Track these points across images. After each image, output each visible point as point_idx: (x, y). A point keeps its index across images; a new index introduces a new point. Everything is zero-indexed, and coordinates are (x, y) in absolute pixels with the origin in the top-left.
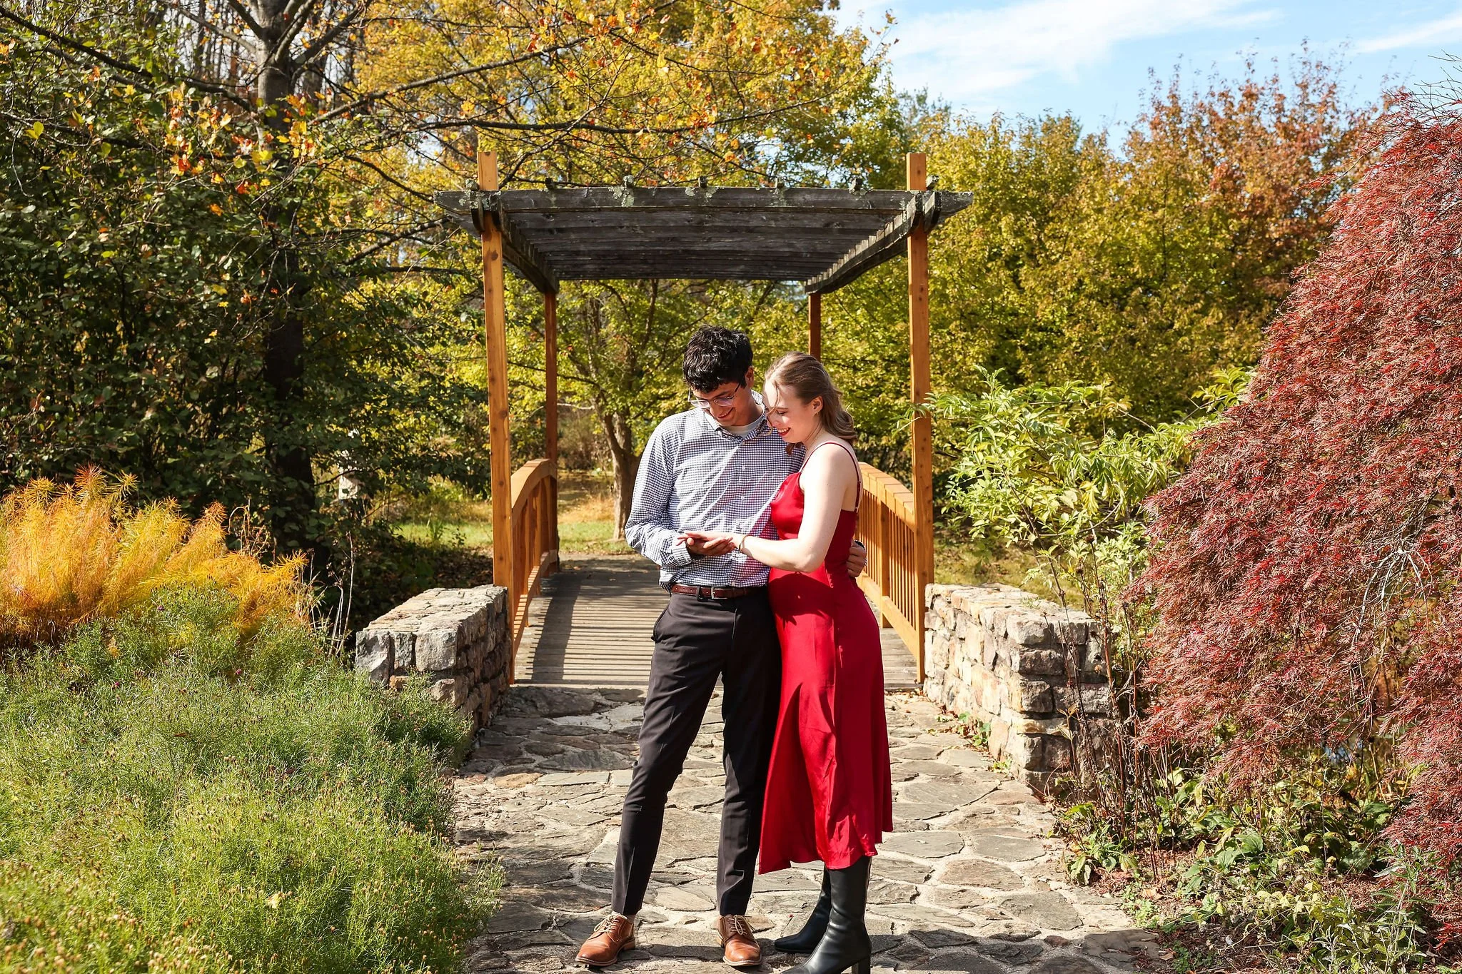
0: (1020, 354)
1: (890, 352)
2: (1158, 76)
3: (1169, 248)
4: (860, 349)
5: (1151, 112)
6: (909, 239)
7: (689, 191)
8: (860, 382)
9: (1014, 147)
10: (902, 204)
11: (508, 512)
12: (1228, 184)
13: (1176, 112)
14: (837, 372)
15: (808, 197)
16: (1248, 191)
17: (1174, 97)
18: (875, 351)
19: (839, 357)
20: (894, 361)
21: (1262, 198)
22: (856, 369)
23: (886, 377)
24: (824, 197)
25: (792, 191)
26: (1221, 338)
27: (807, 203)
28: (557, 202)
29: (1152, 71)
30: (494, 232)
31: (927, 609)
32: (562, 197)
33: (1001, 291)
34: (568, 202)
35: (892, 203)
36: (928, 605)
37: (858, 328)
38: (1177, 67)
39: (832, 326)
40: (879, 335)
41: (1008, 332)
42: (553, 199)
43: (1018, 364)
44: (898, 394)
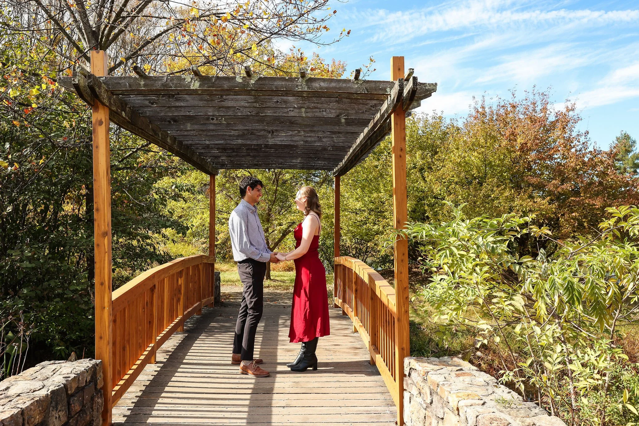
0: (426, 208)
1: (371, 206)
2: (476, 99)
3: (487, 163)
4: (358, 205)
5: (474, 114)
6: (392, 116)
7: (239, 80)
8: (359, 219)
9: (421, 125)
10: (388, 90)
11: (106, 304)
12: (512, 137)
13: (484, 114)
14: (348, 215)
15: (322, 84)
16: (520, 140)
17: (483, 108)
18: (365, 206)
19: (350, 208)
20: (373, 210)
21: (526, 144)
22: (357, 214)
23: (369, 217)
24: (333, 85)
25: (311, 80)
26: (513, 201)
27: (321, 88)
28: (145, 85)
29: (474, 97)
30: (100, 106)
31: (405, 376)
32: (148, 82)
33: (417, 181)
34: (152, 85)
35: (380, 89)
36: (407, 373)
37: (358, 196)
38: (483, 96)
39: (347, 196)
40: (366, 199)
41: (420, 199)
42: (142, 83)
43: (425, 212)
44: (375, 224)
